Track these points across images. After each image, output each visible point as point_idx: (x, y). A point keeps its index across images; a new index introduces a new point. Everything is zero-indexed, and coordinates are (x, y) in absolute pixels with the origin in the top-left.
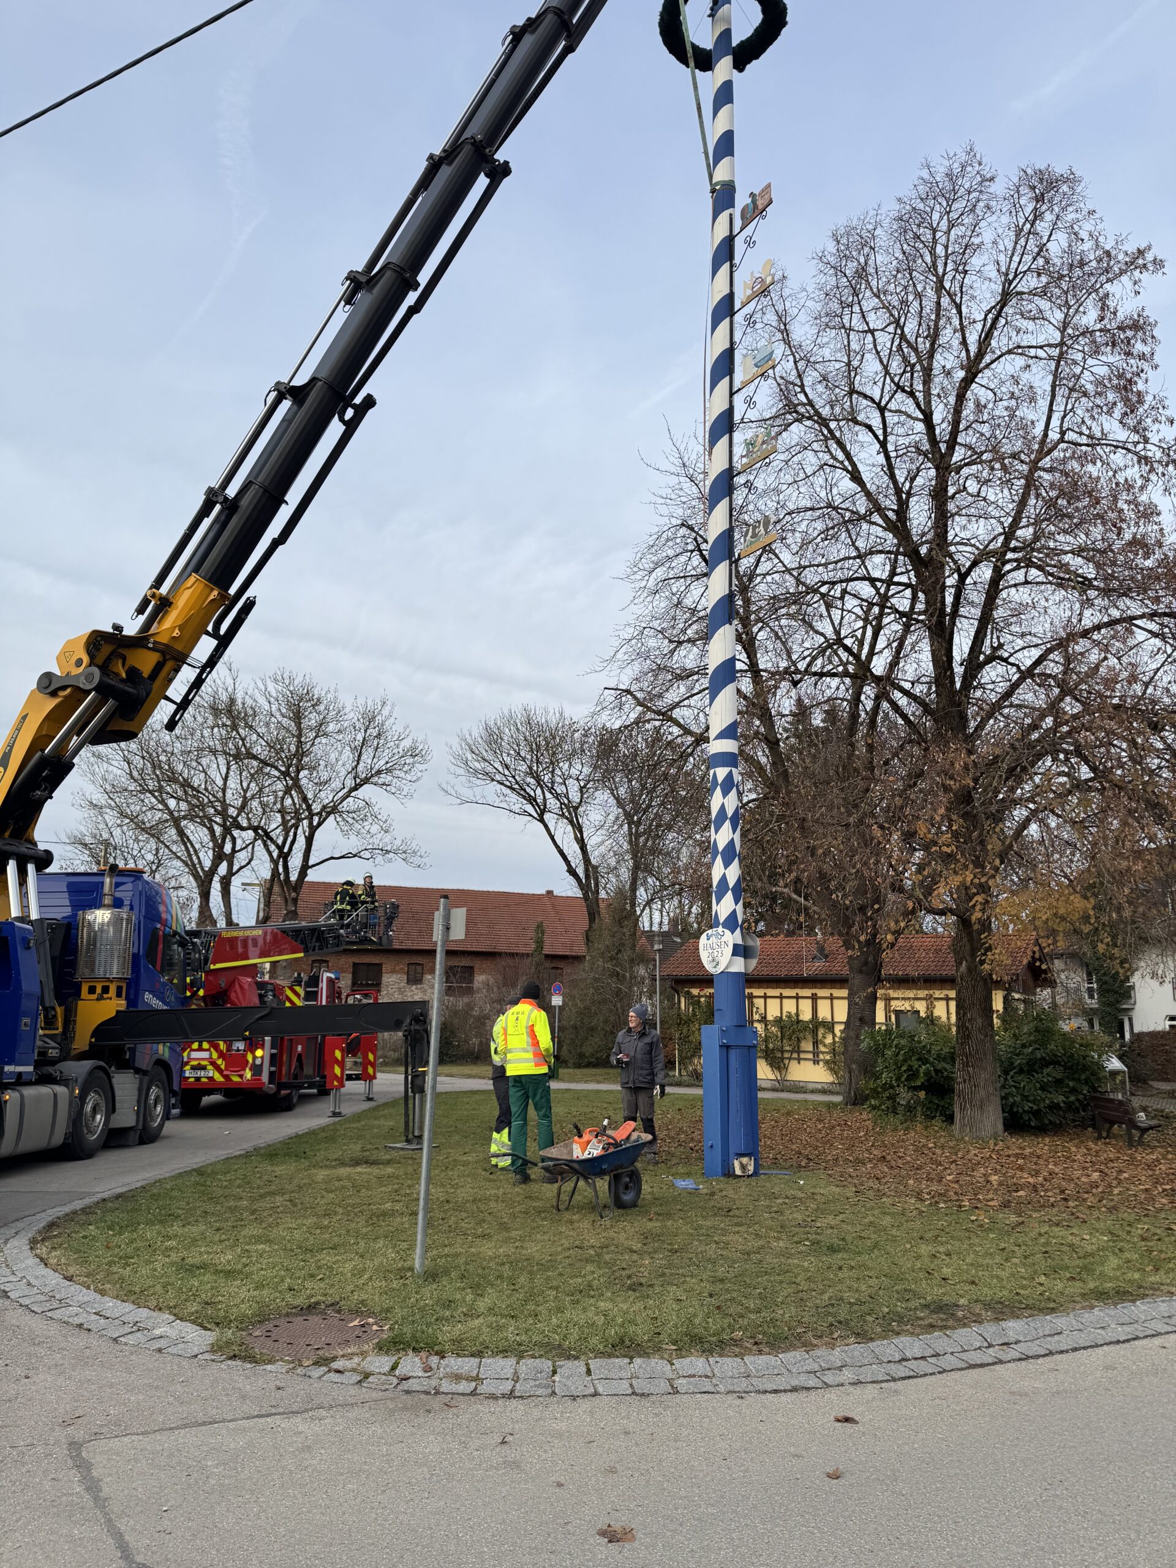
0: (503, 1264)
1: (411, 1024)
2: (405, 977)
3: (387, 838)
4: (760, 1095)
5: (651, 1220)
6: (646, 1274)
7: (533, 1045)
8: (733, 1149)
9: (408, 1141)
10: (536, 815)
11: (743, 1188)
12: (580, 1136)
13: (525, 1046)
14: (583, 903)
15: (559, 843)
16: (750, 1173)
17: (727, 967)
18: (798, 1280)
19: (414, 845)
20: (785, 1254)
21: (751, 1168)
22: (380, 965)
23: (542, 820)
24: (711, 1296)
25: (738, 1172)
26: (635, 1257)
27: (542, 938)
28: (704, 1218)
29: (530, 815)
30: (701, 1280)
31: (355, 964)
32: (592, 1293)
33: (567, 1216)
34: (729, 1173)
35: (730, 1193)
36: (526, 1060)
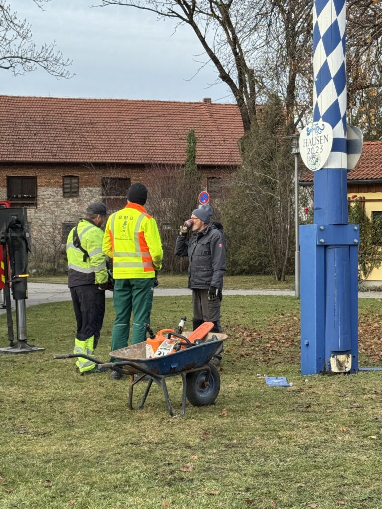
0: (48, 462)
1: (7, 231)
2: (60, 190)
3: (27, 45)
4: (361, 295)
5: (222, 416)
6: (191, 469)
7: (142, 250)
8: (329, 348)
9: (13, 345)
10: (185, 17)
11: (335, 384)
12: (153, 337)
13: (134, 251)
14: (238, 109)
15: (210, 46)
16: (348, 370)
17: (327, 163)
18: (345, 475)
19: (55, 52)
20: (348, 448)
21: (348, 366)
22: (35, 178)
23: (191, 22)
24: (248, 489)
25: (335, 369)
26: (187, 452)
27: (194, 147)
28: (279, 413)
29: (178, 16)
30: (245, 475)
31: (9, 178)
32: (127, 488)
33: (137, 414)
34: (324, 370)
35: (319, 389)
36: (135, 265)
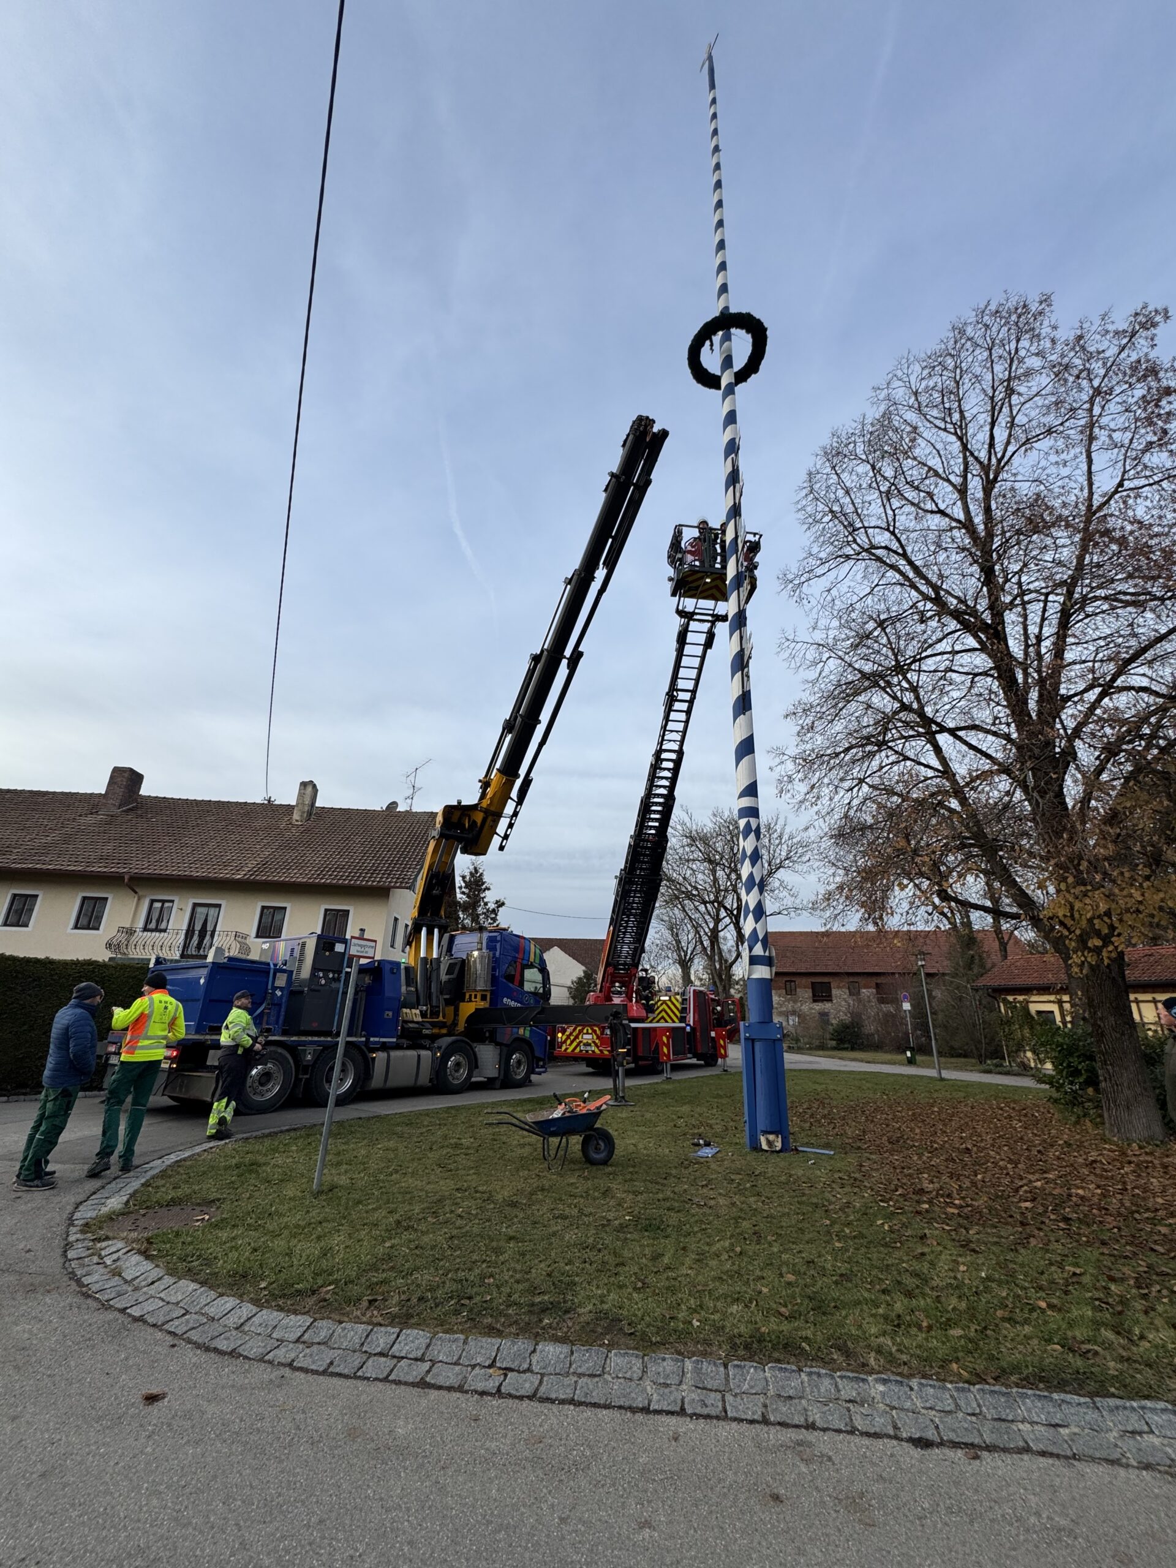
8: (758, 1129)
16: (778, 1149)
21: (778, 1145)
25: (765, 1146)
31: (813, 983)
34: (755, 1147)
